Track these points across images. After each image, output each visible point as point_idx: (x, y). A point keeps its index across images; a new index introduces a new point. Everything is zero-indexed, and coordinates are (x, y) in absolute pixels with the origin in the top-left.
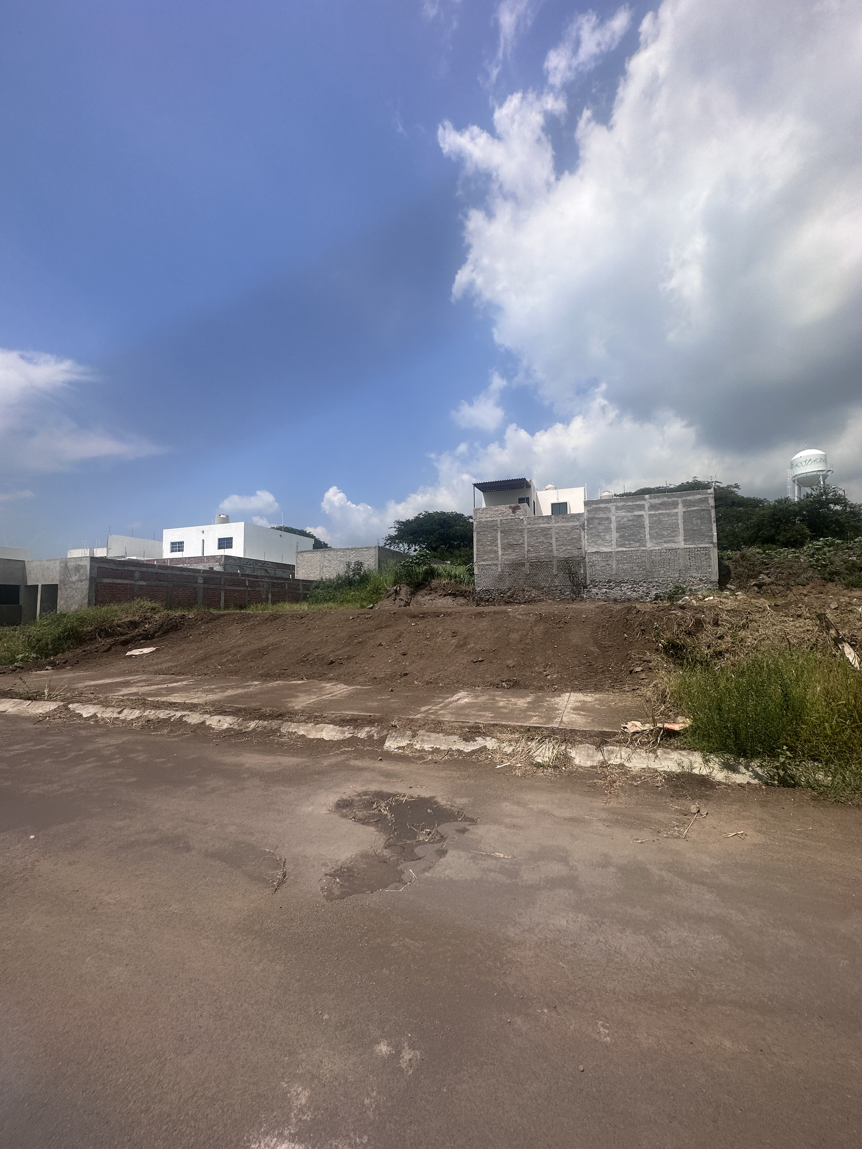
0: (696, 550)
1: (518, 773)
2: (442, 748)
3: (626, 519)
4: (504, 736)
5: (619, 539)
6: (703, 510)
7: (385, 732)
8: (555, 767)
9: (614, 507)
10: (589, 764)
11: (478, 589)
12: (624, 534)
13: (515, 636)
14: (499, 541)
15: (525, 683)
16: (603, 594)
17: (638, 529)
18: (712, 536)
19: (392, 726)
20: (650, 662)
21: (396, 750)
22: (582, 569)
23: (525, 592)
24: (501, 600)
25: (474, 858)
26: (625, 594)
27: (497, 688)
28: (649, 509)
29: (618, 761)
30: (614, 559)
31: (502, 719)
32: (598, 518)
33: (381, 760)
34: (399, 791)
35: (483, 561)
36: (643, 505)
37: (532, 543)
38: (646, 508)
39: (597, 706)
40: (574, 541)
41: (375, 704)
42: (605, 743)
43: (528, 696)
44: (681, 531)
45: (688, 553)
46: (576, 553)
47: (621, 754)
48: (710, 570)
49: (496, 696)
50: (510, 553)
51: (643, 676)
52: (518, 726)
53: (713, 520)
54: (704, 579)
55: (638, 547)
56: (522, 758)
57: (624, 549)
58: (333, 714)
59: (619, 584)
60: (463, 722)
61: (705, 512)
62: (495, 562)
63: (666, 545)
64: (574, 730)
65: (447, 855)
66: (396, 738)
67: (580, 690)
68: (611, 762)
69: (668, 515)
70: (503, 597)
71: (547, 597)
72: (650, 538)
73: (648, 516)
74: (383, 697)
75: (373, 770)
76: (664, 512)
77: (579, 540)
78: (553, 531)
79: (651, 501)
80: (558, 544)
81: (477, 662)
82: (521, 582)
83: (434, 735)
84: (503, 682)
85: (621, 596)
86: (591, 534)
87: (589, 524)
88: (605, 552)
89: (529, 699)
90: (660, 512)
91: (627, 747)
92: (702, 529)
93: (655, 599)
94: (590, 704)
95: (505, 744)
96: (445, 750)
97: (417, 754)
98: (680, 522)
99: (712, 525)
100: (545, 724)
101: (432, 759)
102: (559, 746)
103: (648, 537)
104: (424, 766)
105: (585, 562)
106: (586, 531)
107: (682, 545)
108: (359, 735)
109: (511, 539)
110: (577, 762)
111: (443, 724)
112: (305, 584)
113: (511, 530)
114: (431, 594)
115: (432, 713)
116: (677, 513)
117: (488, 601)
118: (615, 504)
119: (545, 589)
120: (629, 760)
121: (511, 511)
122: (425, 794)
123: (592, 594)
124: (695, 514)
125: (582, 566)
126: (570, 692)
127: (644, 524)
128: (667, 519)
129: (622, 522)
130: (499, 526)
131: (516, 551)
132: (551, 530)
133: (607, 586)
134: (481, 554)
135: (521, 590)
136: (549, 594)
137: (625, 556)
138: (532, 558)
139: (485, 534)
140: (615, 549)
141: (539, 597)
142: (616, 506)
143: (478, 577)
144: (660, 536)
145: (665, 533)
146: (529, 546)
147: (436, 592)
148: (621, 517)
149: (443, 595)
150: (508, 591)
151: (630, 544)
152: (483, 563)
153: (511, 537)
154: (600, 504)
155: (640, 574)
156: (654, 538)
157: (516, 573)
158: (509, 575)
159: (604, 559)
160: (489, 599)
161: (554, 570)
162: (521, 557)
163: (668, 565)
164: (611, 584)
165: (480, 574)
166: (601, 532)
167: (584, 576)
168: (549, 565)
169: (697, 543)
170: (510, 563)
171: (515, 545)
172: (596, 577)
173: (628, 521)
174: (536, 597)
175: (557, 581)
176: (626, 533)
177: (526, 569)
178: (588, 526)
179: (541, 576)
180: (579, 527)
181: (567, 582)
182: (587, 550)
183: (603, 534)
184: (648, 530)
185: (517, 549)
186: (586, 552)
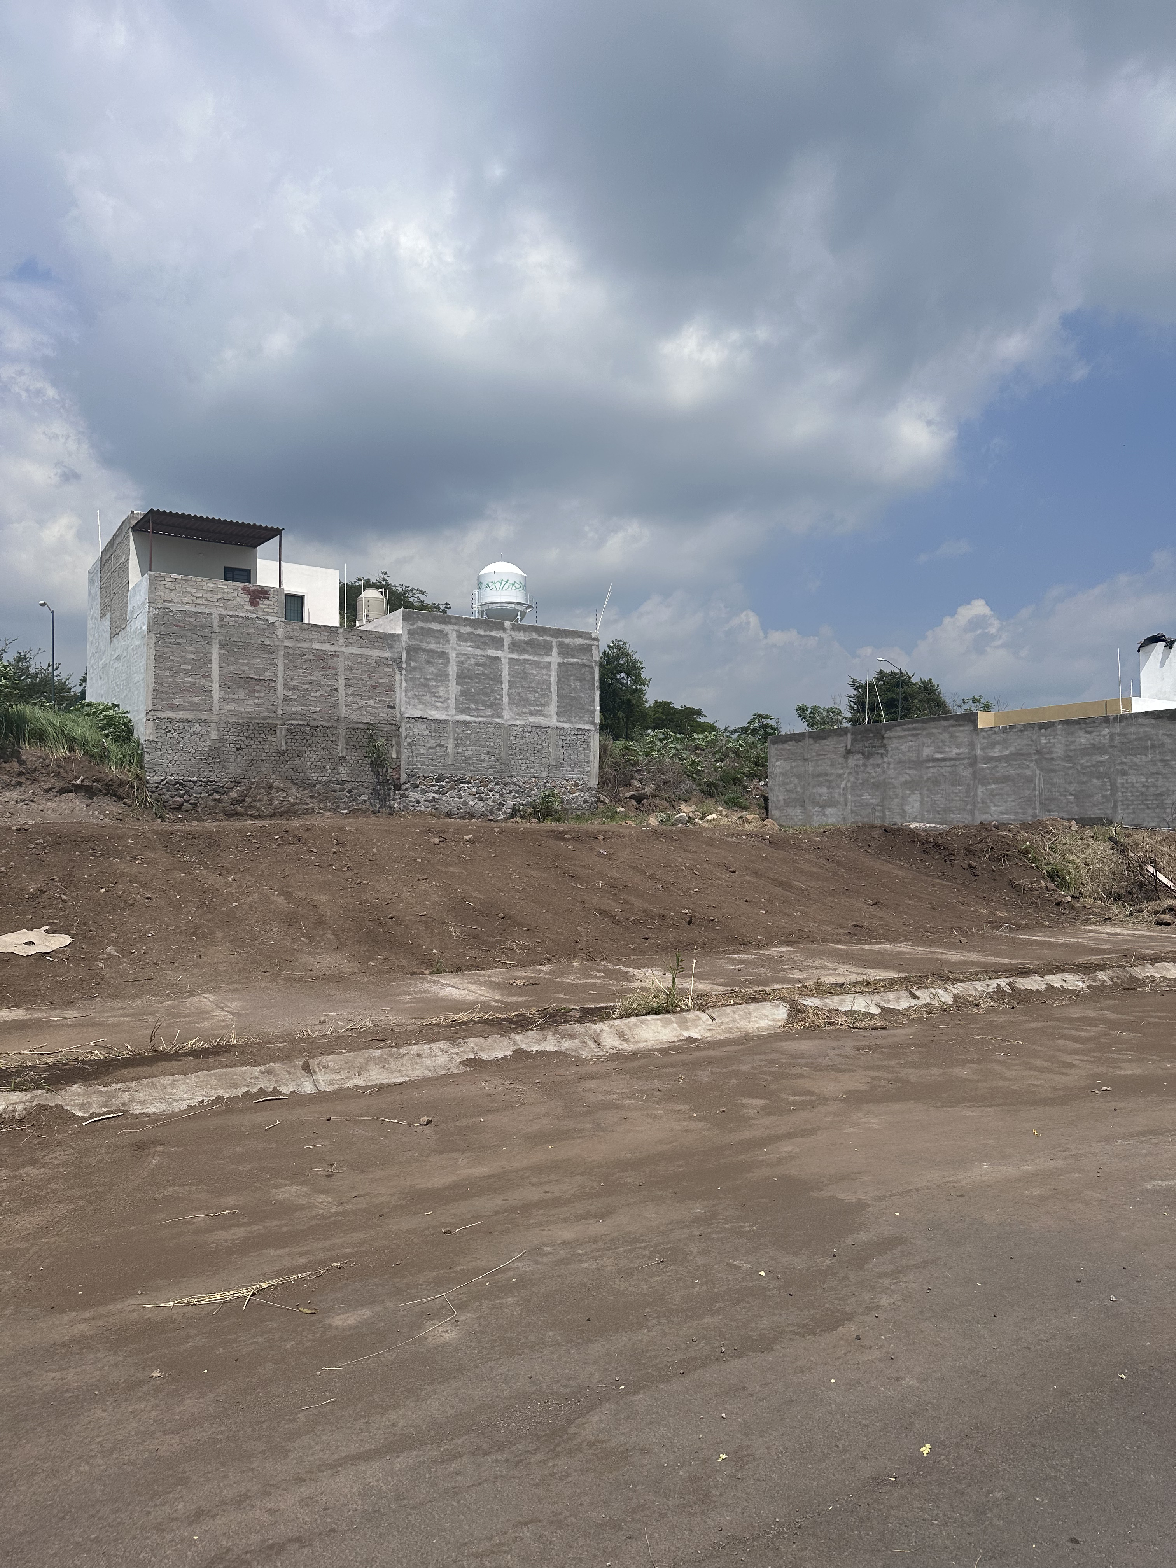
0: (572, 733)
3: (472, 661)
5: (461, 698)
6: (585, 665)
9: (454, 635)
11: (154, 779)
12: (468, 689)
14: (215, 666)
16: (429, 802)
17: (491, 682)
18: (594, 712)
22: (394, 749)
23: (273, 791)
24: (213, 807)
26: (465, 803)
28: (509, 649)
30: (451, 735)
32: (427, 650)
35: (172, 708)
36: (501, 640)
37: (295, 683)
38: (506, 647)
40: (382, 690)
44: (555, 698)
45: (561, 737)
46: (383, 714)
48: (589, 769)
50: (242, 697)
53: (596, 685)
54: (580, 783)
55: (489, 716)
57: (468, 718)
59: (457, 783)
61: (587, 669)
62: (204, 716)
63: (532, 719)
69: (538, 665)
70: (219, 801)
71: (321, 805)
72: (509, 703)
73: (507, 660)
76: (531, 658)
77: (391, 689)
78: (340, 664)
79: (513, 633)
80: (350, 690)
82: (265, 768)
85: (459, 808)
86: (413, 679)
87: (409, 658)
88: (436, 720)
90: (526, 657)
92: (582, 698)
93: (512, 816)
98: (553, 679)
99: (595, 693)
103: (506, 699)
105: (399, 736)
106: (404, 672)
107: (553, 721)
109: (244, 664)
113: (246, 645)
116: (550, 663)
117: (179, 808)
118: (456, 627)
119: (318, 786)
121: (247, 598)
123: (410, 801)
124: (574, 672)
125: (393, 743)
127: (501, 675)
128: (535, 672)
129: (466, 666)
130: (217, 630)
131: (257, 695)
132: (336, 659)
133: (437, 788)
134: (167, 693)
135: (263, 788)
136: (327, 798)
137: (469, 732)
138: (294, 716)
139: (179, 644)
140: (452, 716)
141: (303, 804)
142: (459, 631)
143: (156, 749)
144: (524, 700)
145: (531, 696)
146: (286, 687)
147: (36, 780)
148: (466, 654)
149: (58, 789)
150: (232, 788)
151: (477, 709)
152: (170, 714)
153: (246, 661)
154: (431, 622)
155: (490, 768)
156: (514, 704)
157: (255, 747)
158: (238, 749)
159: (433, 734)
160: (182, 805)
161: (340, 748)
162: (268, 710)
163: (533, 755)
164: (443, 784)
165: (160, 740)
166: (430, 679)
167: (398, 764)
168: (330, 735)
169: (574, 720)
170: (240, 721)
171: (254, 682)
172: (418, 769)
173: (476, 665)
174: (298, 804)
175: (344, 772)
176: (472, 687)
177: (280, 740)
178: (408, 664)
179: (311, 758)
180: (391, 663)
181: (365, 774)
182: (405, 713)
183: (434, 684)
184: (507, 687)
185: (258, 691)
186: (402, 716)
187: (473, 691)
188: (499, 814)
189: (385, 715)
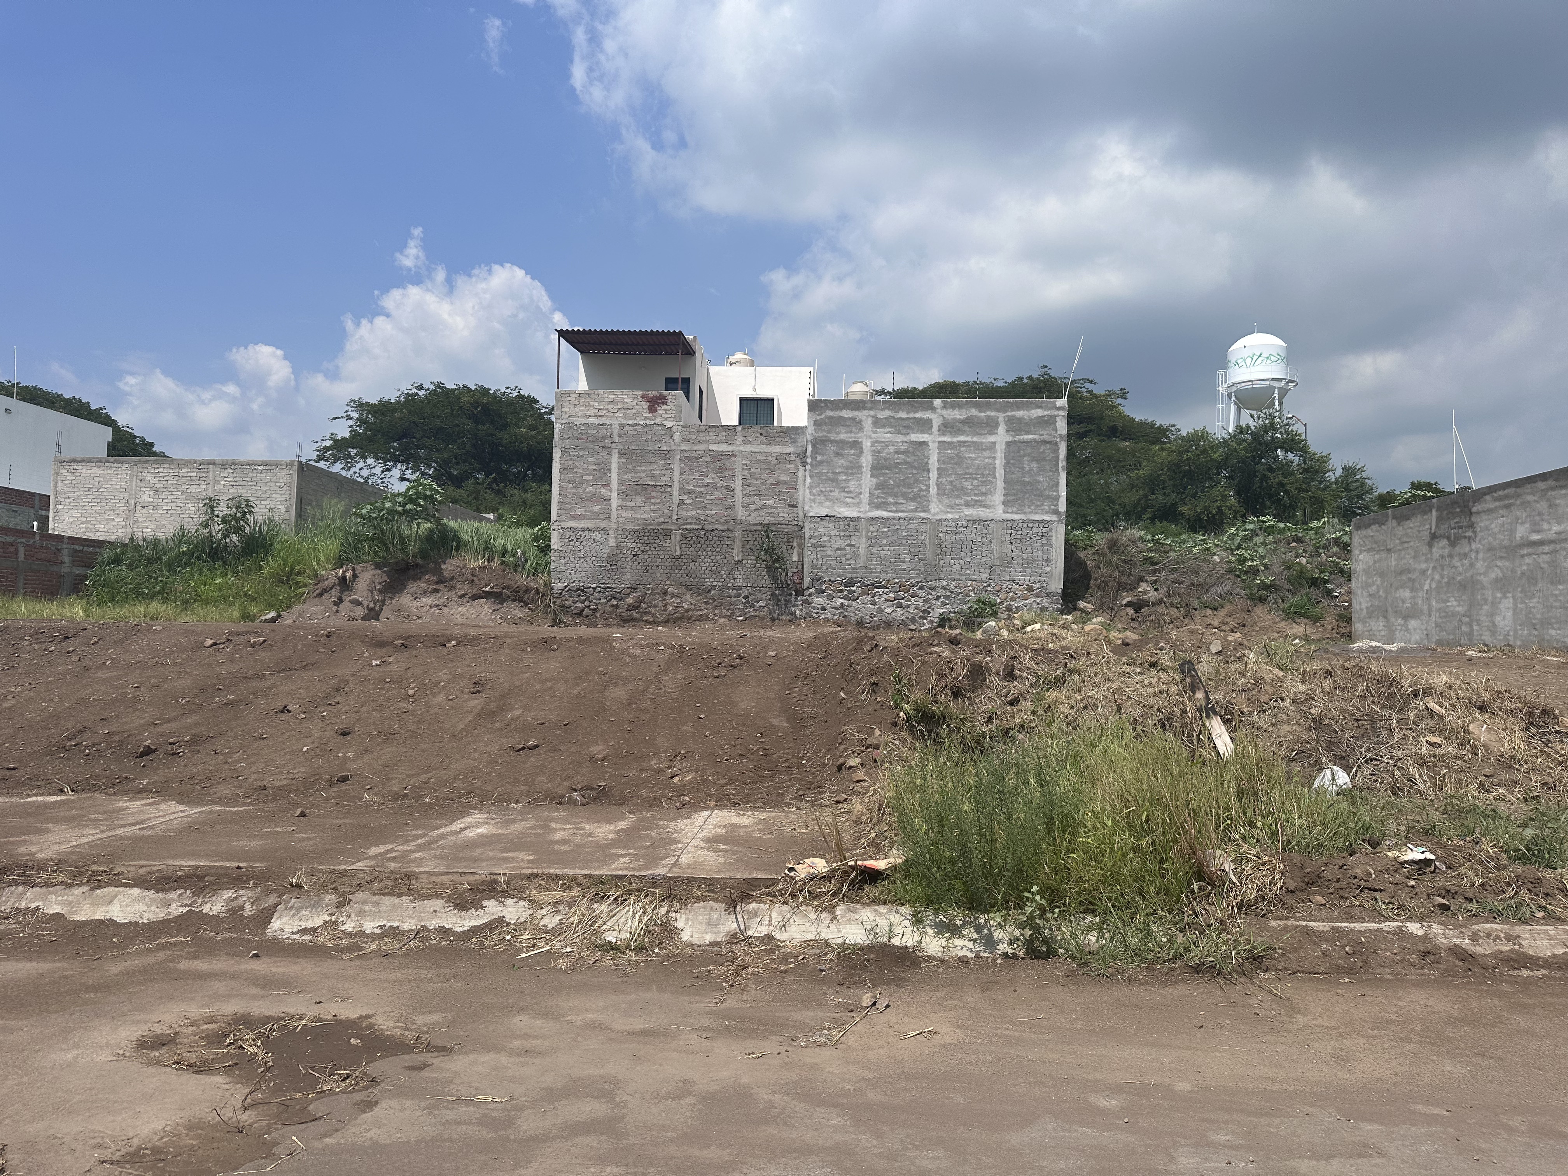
0: (1025, 525)
1: (562, 964)
2: (405, 927)
3: (892, 449)
4: (547, 896)
5: (876, 492)
6: (1045, 442)
7: (272, 899)
8: (640, 949)
9: (870, 421)
10: (708, 938)
11: (558, 586)
12: (885, 481)
13: (618, 693)
14: (614, 476)
15: (622, 792)
17: (915, 472)
18: (1057, 498)
19: (292, 885)
20: (877, 747)
21: (295, 936)
22: (796, 551)
23: (669, 597)
24: (611, 613)
25: (430, 1108)
26: (880, 610)
27: (559, 803)
28: (939, 431)
29: (764, 930)
30: (864, 533)
31: (551, 863)
32: (836, 442)
33: (256, 956)
34: (292, 1011)
35: (574, 518)
36: (929, 422)
37: (691, 487)
38: (935, 428)
39: (757, 834)
40: (783, 488)
41: (255, 844)
42: (745, 897)
43: (623, 818)
44: (1000, 484)
45: (1009, 531)
46: (784, 514)
47: (770, 917)
48: (1049, 569)
49: (552, 820)
50: (638, 504)
51: (860, 774)
52: (582, 875)
53: (1060, 465)
54: (1036, 586)
55: (912, 511)
56: (576, 935)
57: (885, 514)
58: (142, 867)
59: (870, 588)
60: (461, 874)
61: (1048, 446)
62: (603, 524)
63: (969, 512)
64: (695, 879)
65: (377, 1109)
66: (298, 910)
67: (734, 804)
68: (750, 933)
69: (978, 447)
70: (616, 606)
71: (716, 611)
72: (938, 494)
73: (936, 445)
74: (278, 829)
75: (234, 977)
76: (968, 439)
77: (793, 487)
78: (738, 463)
79: (945, 412)
80: (748, 491)
81: (523, 748)
82: (660, 574)
83: (388, 901)
84: (576, 790)
85: (872, 616)
86: (819, 475)
87: (815, 451)
88: (846, 518)
89: (622, 825)
90: (962, 438)
91: (785, 903)
92: (1039, 482)
93: (939, 626)
94: (744, 830)
95: (544, 912)
96: (410, 931)
97: (346, 942)
98: (999, 463)
99: (1059, 475)
100: (640, 870)
101: (380, 950)
102: (655, 908)
103: (933, 490)
104: (358, 962)
105: (802, 537)
106: (808, 467)
107: (999, 512)
108: (206, 909)
109: (642, 471)
110: (685, 936)
111: (417, 879)
112: (77, 547)
113: (644, 452)
114: (437, 591)
115: (393, 859)
116: (994, 443)
117: (580, 614)
118: (872, 413)
119: (713, 592)
120: (783, 927)
121: (645, 405)
122: (348, 1012)
123: (814, 608)
125: (795, 544)
126: (712, 809)
127: (927, 463)
128: (973, 455)
129: (883, 455)
130: (616, 439)
131: (653, 501)
132: (733, 459)
133: (846, 593)
134: (570, 504)
135: (659, 594)
136: (722, 604)
137: (885, 530)
138: (689, 521)
139: (582, 456)
140: (866, 512)
141: (698, 610)
142: (874, 417)
143: (560, 557)
144: (957, 490)
145: (968, 485)
146: (682, 491)
147: (452, 588)
148: (883, 442)
149: (470, 595)
150: (629, 594)
151: (896, 503)
152: (572, 524)
153: (643, 468)
154: (841, 410)
155: (912, 570)
156: (945, 494)
157: (650, 553)
158: (634, 556)
159: (842, 534)
160: (583, 610)
161: (735, 551)
162: (663, 515)
163: (969, 554)
164: (853, 588)
165: (564, 549)
166: (839, 473)
167: (800, 567)
168: (726, 539)
169: (1027, 510)
170: (637, 528)
171: (650, 488)
172: (824, 572)
173: (897, 453)
174: (692, 610)
175: (740, 577)
176: (890, 478)
177: (674, 545)
178: (814, 458)
179: (706, 563)
180: (793, 458)
181: (763, 579)
182: (809, 511)
183: (844, 478)
184: (936, 476)
185: (654, 497)
186: (805, 516)
187: (892, 482)
188: (924, 624)
189: (786, 515)
